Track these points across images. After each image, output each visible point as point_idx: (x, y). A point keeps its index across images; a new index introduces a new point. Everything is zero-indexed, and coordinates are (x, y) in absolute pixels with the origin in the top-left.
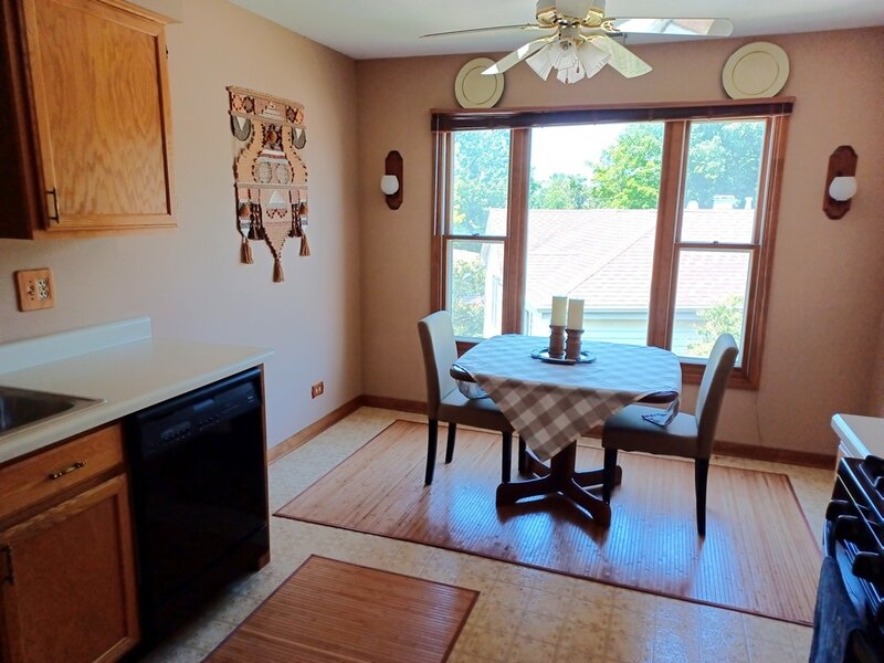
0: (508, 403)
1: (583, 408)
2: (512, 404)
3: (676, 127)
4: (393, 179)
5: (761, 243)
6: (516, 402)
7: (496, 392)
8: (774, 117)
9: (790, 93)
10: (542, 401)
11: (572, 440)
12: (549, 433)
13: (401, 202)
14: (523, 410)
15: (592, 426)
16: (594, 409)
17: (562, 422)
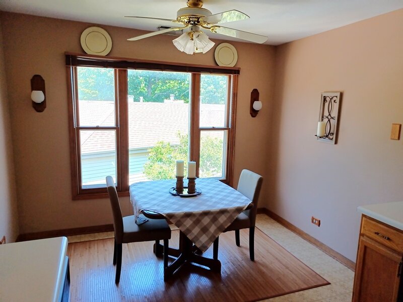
0: (185, 226)
1: (222, 219)
2: (188, 226)
3: (197, 76)
4: (40, 93)
5: (230, 127)
6: (190, 224)
7: (179, 221)
8: (232, 75)
9: (238, 66)
10: (203, 221)
11: (217, 237)
12: (207, 236)
13: (45, 107)
14: (194, 228)
15: (226, 227)
16: (227, 219)
17: (212, 229)
